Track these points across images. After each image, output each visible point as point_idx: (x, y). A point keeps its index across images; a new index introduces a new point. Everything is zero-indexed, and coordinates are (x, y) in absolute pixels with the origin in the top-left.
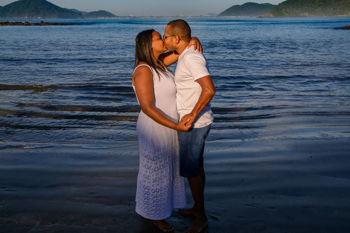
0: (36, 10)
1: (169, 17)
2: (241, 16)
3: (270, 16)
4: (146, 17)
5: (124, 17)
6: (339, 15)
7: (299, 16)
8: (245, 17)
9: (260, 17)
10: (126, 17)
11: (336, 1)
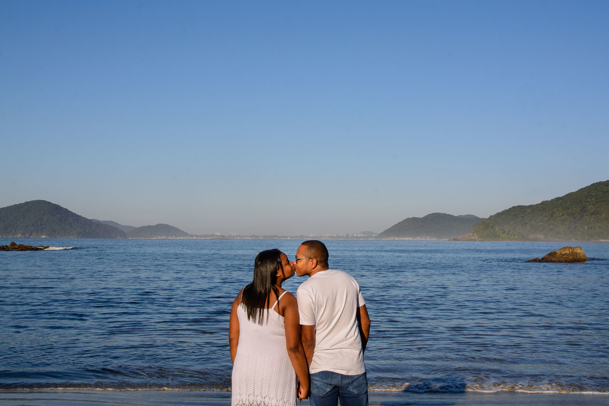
0: (39, 223)
1: (287, 237)
3: (473, 238)
6: (600, 238)
7: (528, 240)
8: (428, 239)
9: (454, 240)
10: (207, 236)
11: (592, 214)
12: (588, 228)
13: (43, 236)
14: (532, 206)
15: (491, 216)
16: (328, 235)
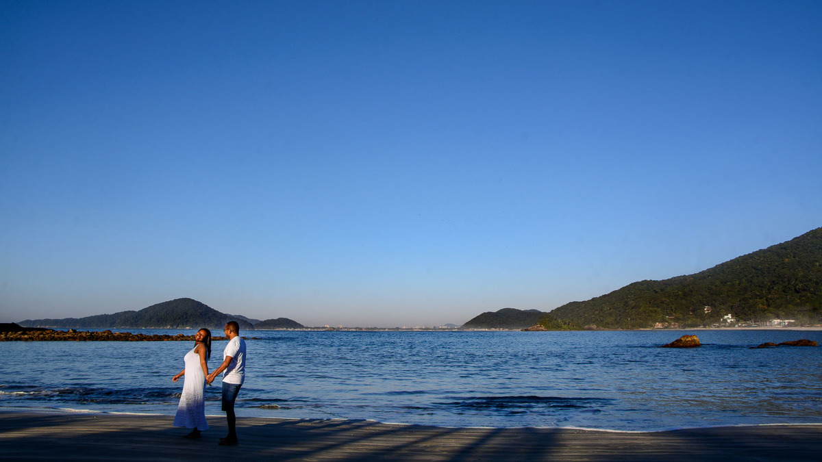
0: (184, 317)
1: (385, 329)
2: (496, 328)
3: (541, 328)
4: (350, 328)
5: (315, 328)
6: (641, 327)
7: (584, 330)
8: (501, 329)
9: (526, 330)
10: (319, 328)
11: (633, 308)
12: (631, 320)
13: (187, 328)
14: (585, 301)
15: (552, 311)
16: (417, 327)
